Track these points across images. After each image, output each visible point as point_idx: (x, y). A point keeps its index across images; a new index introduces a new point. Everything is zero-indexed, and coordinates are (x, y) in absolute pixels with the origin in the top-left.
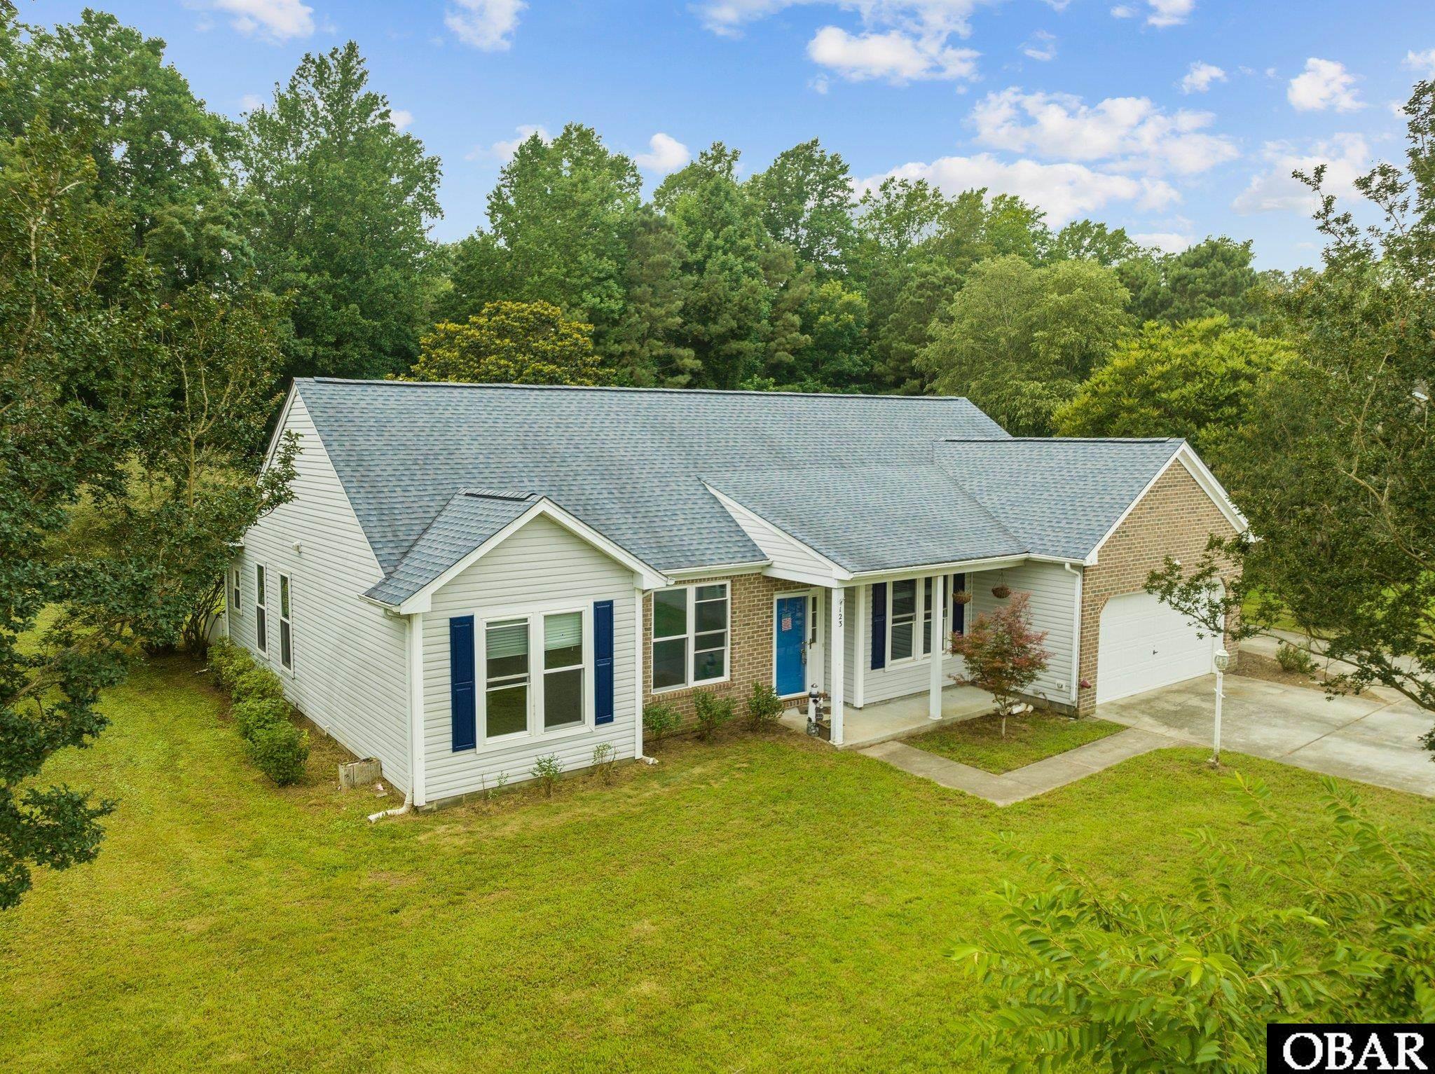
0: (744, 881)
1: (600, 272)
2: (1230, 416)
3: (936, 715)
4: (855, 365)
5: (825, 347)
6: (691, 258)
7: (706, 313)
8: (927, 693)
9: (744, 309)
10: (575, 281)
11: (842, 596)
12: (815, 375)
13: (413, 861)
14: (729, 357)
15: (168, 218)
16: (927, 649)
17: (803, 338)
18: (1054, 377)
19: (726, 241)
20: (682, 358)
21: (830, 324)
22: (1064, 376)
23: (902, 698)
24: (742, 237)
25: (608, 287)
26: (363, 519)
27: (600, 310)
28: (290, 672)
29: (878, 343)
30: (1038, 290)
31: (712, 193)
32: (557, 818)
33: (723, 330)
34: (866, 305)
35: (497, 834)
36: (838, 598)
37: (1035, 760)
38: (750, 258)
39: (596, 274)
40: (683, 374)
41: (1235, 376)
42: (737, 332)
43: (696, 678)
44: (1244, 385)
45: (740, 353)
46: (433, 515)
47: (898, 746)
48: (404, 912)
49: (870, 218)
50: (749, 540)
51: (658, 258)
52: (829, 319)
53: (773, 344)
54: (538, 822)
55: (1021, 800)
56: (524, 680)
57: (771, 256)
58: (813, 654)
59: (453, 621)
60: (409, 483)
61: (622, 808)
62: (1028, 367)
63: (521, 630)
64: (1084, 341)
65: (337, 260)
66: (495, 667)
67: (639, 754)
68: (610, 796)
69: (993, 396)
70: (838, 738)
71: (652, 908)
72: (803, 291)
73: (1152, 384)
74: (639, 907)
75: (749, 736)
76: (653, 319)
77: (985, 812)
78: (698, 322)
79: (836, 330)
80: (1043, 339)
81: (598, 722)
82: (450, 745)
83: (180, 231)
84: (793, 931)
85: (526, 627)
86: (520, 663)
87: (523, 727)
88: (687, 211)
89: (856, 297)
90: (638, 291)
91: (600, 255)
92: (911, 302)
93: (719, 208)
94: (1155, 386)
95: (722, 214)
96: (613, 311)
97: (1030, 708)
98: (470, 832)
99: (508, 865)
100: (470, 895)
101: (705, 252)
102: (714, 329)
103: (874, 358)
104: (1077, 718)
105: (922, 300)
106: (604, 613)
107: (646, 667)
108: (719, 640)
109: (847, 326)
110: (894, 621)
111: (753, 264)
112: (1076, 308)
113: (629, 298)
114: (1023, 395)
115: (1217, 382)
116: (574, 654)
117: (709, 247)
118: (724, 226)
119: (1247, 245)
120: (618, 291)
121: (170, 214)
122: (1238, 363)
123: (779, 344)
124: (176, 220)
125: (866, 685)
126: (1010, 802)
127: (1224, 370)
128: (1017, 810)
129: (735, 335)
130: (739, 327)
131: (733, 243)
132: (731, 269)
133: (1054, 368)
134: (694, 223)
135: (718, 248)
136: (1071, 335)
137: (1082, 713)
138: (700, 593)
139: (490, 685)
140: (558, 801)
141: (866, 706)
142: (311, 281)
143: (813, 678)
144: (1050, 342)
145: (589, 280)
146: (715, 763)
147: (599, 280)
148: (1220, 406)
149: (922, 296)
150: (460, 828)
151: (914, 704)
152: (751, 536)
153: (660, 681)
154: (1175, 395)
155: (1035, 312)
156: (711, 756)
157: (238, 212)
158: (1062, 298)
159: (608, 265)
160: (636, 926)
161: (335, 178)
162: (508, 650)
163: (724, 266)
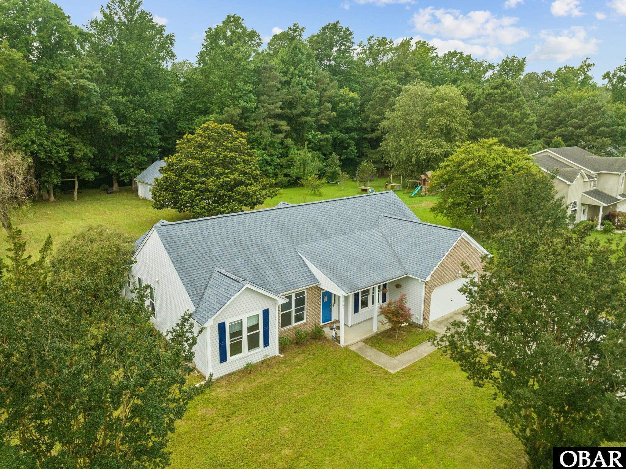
0: (313, 409)
1: (246, 91)
2: (495, 183)
3: (375, 330)
4: (354, 124)
5: (342, 116)
6: (284, 79)
7: (290, 104)
8: (372, 318)
9: (307, 103)
10: (235, 94)
11: (344, 299)
12: (337, 128)
13: (212, 403)
14: (301, 123)
15: (62, 77)
16: (373, 303)
17: (332, 114)
18: (435, 137)
19: (299, 71)
20: (281, 126)
21: (344, 107)
22: (439, 137)
23: (365, 321)
24: (306, 69)
25: (250, 97)
26: (185, 285)
27: (247, 107)
28: (156, 319)
29: (364, 114)
30: (430, 99)
31: (293, 49)
32: (254, 384)
33: (299, 112)
34: (359, 98)
35: (236, 392)
36: (342, 299)
37: (406, 351)
38: (310, 79)
39: (244, 92)
40: (282, 133)
41: (498, 167)
42: (305, 113)
43: (296, 322)
44: (501, 171)
45: (306, 122)
46: (208, 280)
47: (362, 344)
48: (214, 425)
49: (362, 53)
50: (313, 274)
51: (270, 83)
52: (343, 105)
53: (320, 117)
54: (248, 386)
55: (398, 370)
56: (241, 338)
57: (319, 77)
58: (334, 309)
59: (219, 325)
60: (199, 267)
61: (274, 378)
62: (425, 133)
63: (240, 323)
64: (448, 123)
65: (134, 88)
66: (232, 335)
67: (278, 354)
68: (269, 373)
69: (410, 145)
70: (342, 344)
71: (286, 421)
72: (333, 93)
73: (466, 169)
74: (282, 421)
75: (313, 342)
76: (268, 110)
77: (387, 376)
78: (288, 109)
79: (347, 110)
80: (431, 122)
81: (264, 347)
82: (219, 361)
83: (68, 83)
84: (327, 429)
85: (241, 322)
86: (240, 333)
87: (241, 352)
88: (282, 57)
89: (355, 95)
90: (263, 98)
91: (246, 83)
92: (378, 97)
93: (297, 56)
94: (467, 170)
95: (296, 59)
96: (252, 108)
97: (407, 324)
98: (228, 391)
99: (242, 405)
100: (232, 417)
101: (291, 76)
102: (295, 112)
103: (362, 120)
104: (422, 329)
105: (382, 96)
106: (266, 313)
107: (279, 322)
108: (303, 309)
109: (351, 108)
110: (362, 297)
111: (311, 82)
112: (445, 108)
113: (259, 101)
114: (422, 146)
115: (491, 169)
116: (256, 327)
117: (292, 74)
118: (298, 65)
119: (524, 60)
120: (254, 98)
121: (62, 75)
122: (499, 162)
123: (322, 117)
124: (65, 78)
125: (352, 318)
126: (396, 371)
127: (494, 165)
128: (397, 375)
129: (303, 114)
130: (306, 111)
131: (303, 72)
132: (301, 85)
133: (436, 134)
134: (285, 62)
135: (296, 75)
136: (443, 121)
137: (424, 327)
138: (296, 295)
139: (231, 341)
140: (253, 376)
141: (352, 326)
142: (124, 100)
143: (334, 317)
144: (434, 123)
145: (242, 94)
146: (302, 356)
147: (245, 94)
148: (492, 178)
149: (382, 94)
150: (224, 389)
151: (368, 323)
152: (314, 273)
153: (283, 325)
154: (475, 174)
155: (428, 109)
156: (300, 352)
157: (91, 71)
158: (440, 105)
159: (250, 87)
160: (282, 428)
161: (131, 52)
162: (237, 329)
163: (298, 84)
